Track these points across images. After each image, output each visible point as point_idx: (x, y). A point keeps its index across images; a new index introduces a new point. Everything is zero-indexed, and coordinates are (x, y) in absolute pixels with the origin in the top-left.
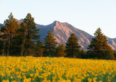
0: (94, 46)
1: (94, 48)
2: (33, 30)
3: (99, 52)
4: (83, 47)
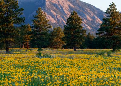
0: (106, 29)
1: (106, 33)
2: (14, 10)
3: (113, 38)
4: (90, 28)
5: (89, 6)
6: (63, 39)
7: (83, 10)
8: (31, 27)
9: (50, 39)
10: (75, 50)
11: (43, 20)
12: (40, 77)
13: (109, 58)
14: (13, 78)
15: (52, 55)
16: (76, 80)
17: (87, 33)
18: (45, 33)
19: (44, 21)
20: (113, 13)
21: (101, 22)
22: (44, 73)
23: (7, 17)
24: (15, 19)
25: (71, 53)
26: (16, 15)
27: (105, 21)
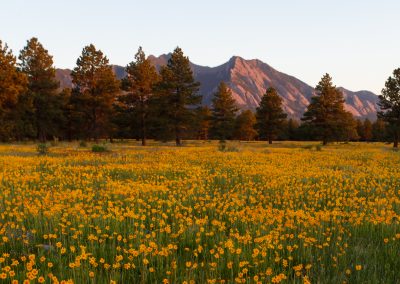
0: (316, 113)
1: (315, 118)
2: (187, 84)
3: (324, 126)
4: (292, 112)
5: (293, 80)
6: (255, 127)
7: (284, 85)
8: (211, 110)
9: (237, 128)
10: (270, 143)
11: (227, 99)
12: (226, 176)
13: (319, 153)
14: (189, 178)
15: (240, 149)
16: (275, 182)
17: (288, 119)
18: (230, 118)
19: (228, 101)
20: (326, 89)
21: (308, 103)
22: (230, 171)
23: (178, 95)
25: (266, 146)
26: (190, 92)
27: (315, 101)
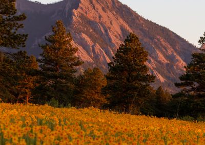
1: (196, 85)
4: (162, 79)
5: (165, 32)
8: (38, 60)
11: (64, 47)
18: (68, 75)
19: (66, 49)
24: (5, 37)
26: (8, 29)
